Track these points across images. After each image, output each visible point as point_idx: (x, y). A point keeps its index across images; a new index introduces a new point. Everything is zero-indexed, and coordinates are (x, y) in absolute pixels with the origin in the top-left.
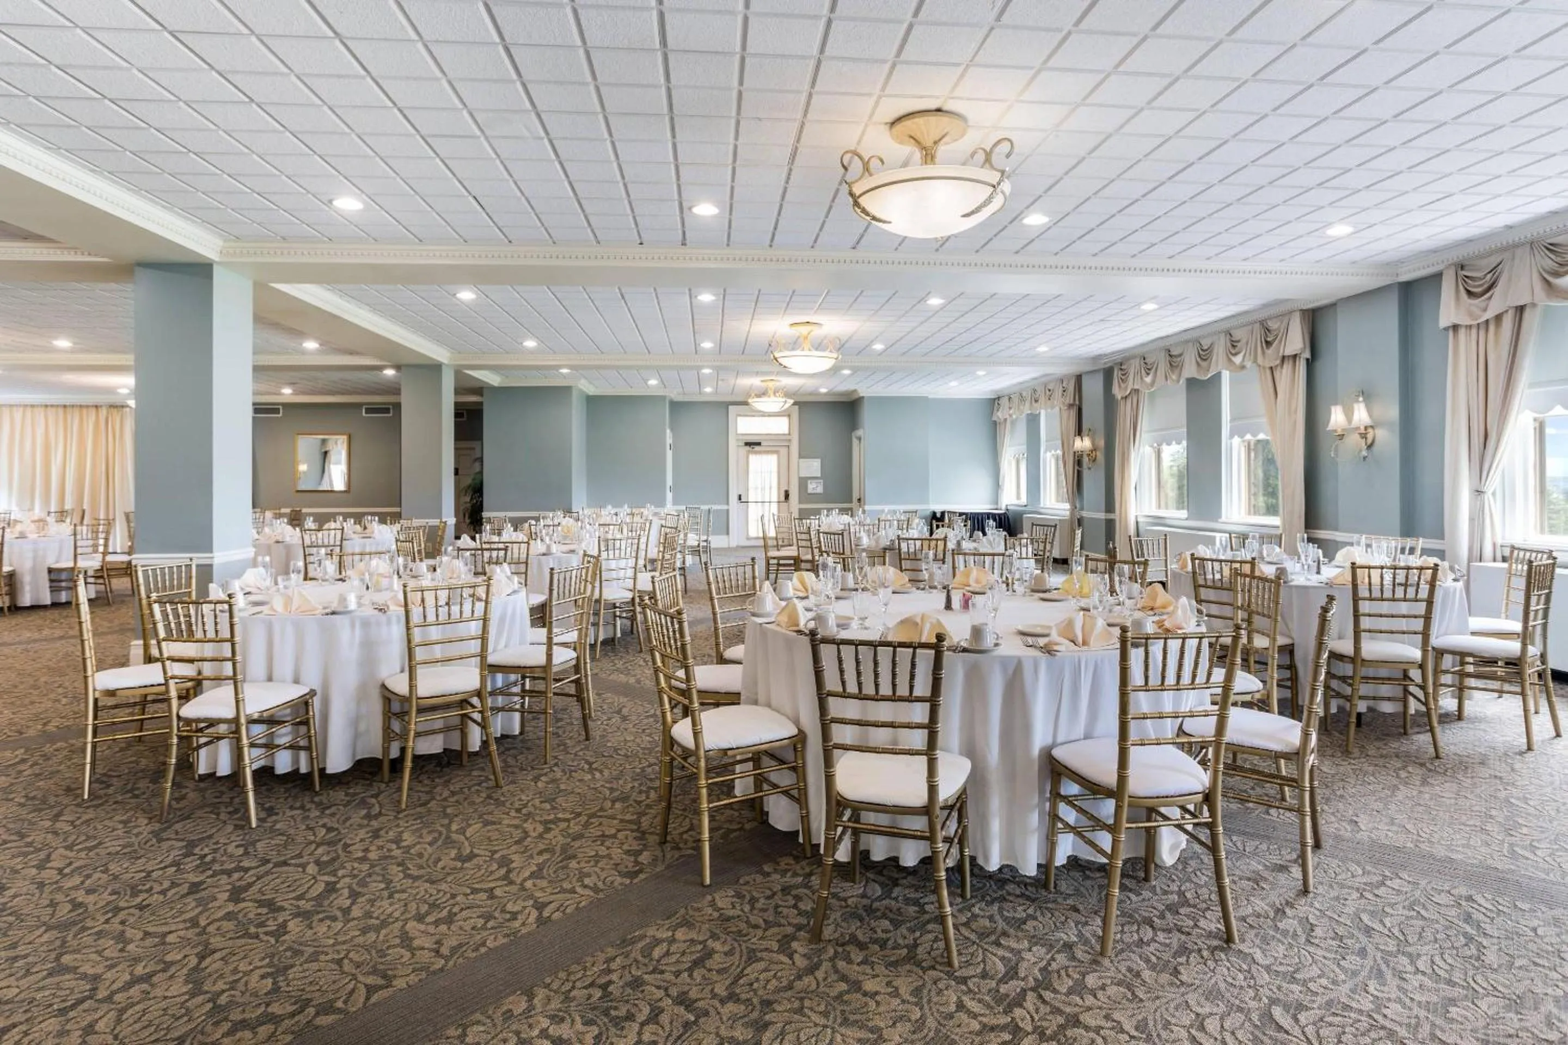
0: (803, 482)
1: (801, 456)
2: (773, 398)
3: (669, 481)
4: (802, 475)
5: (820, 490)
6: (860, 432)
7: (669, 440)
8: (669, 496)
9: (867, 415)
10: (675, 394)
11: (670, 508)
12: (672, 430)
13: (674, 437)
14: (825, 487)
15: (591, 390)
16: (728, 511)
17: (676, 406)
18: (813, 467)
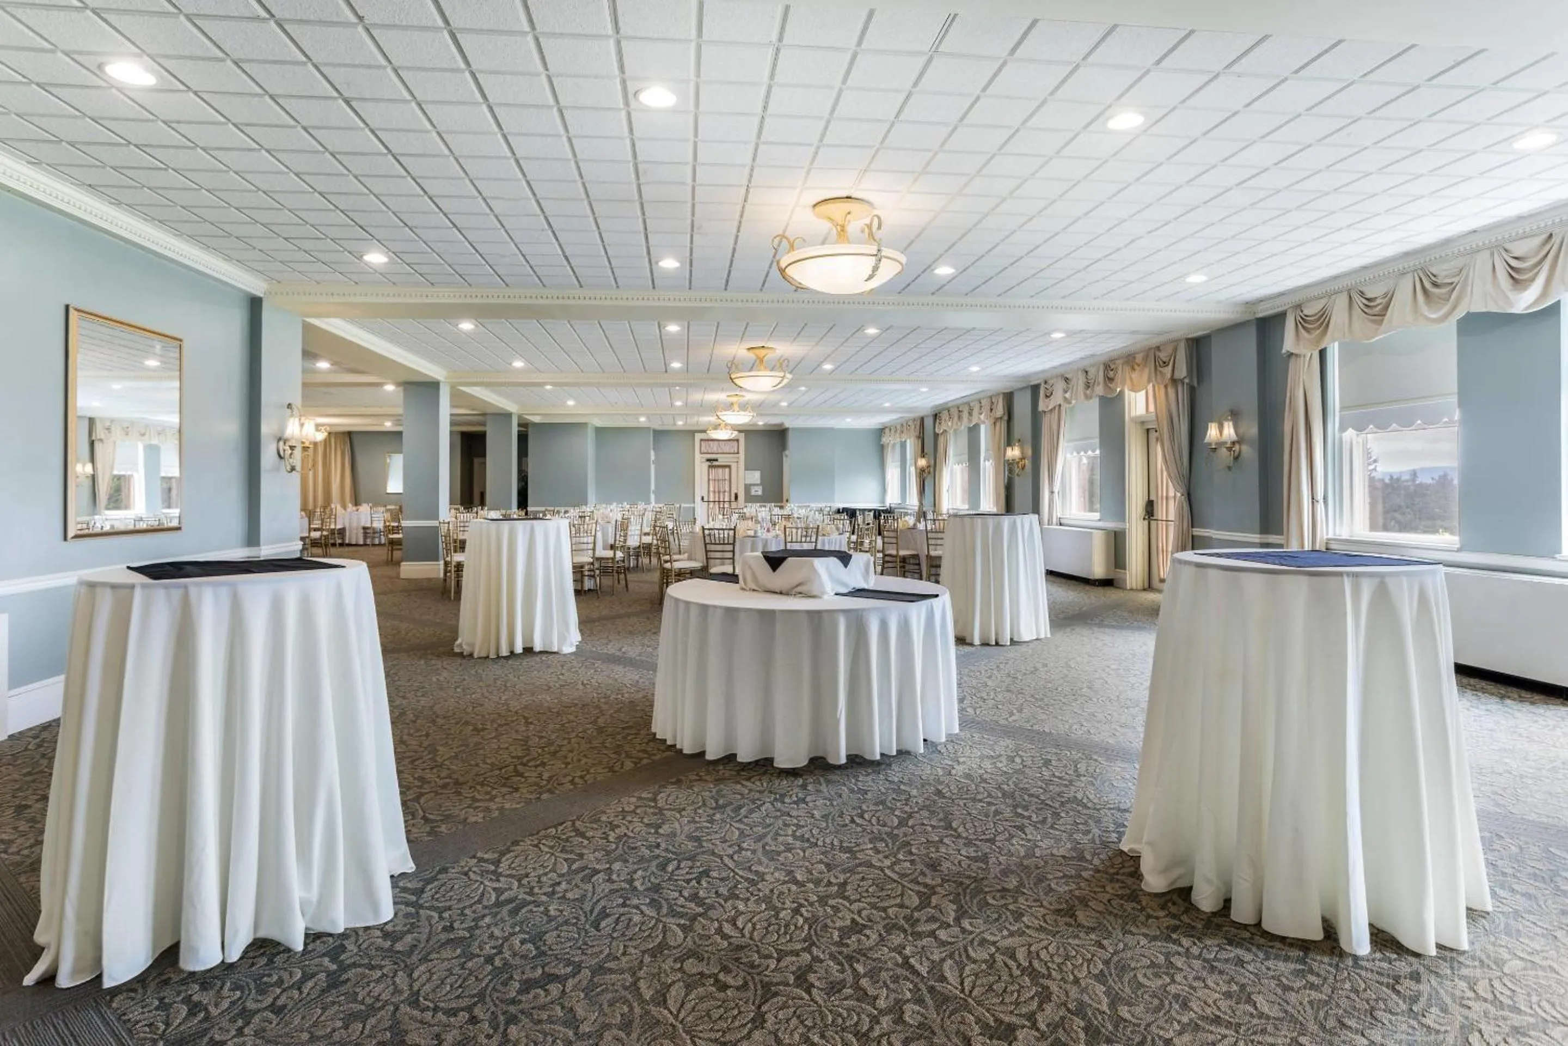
0: (748, 488)
1: (746, 469)
2: (724, 431)
3: (653, 487)
4: (748, 482)
5: (760, 493)
6: (787, 452)
7: (653, 458)
8: (653, 497)
9: (792, 441)
10: (657, 425)
11: (653, 505)
12: (654, 449)
13: (656, 455)
14: (764, 490)
15: (599, 423)
16: (694, 508)
17: (659, 435)
18: (755, 477)
